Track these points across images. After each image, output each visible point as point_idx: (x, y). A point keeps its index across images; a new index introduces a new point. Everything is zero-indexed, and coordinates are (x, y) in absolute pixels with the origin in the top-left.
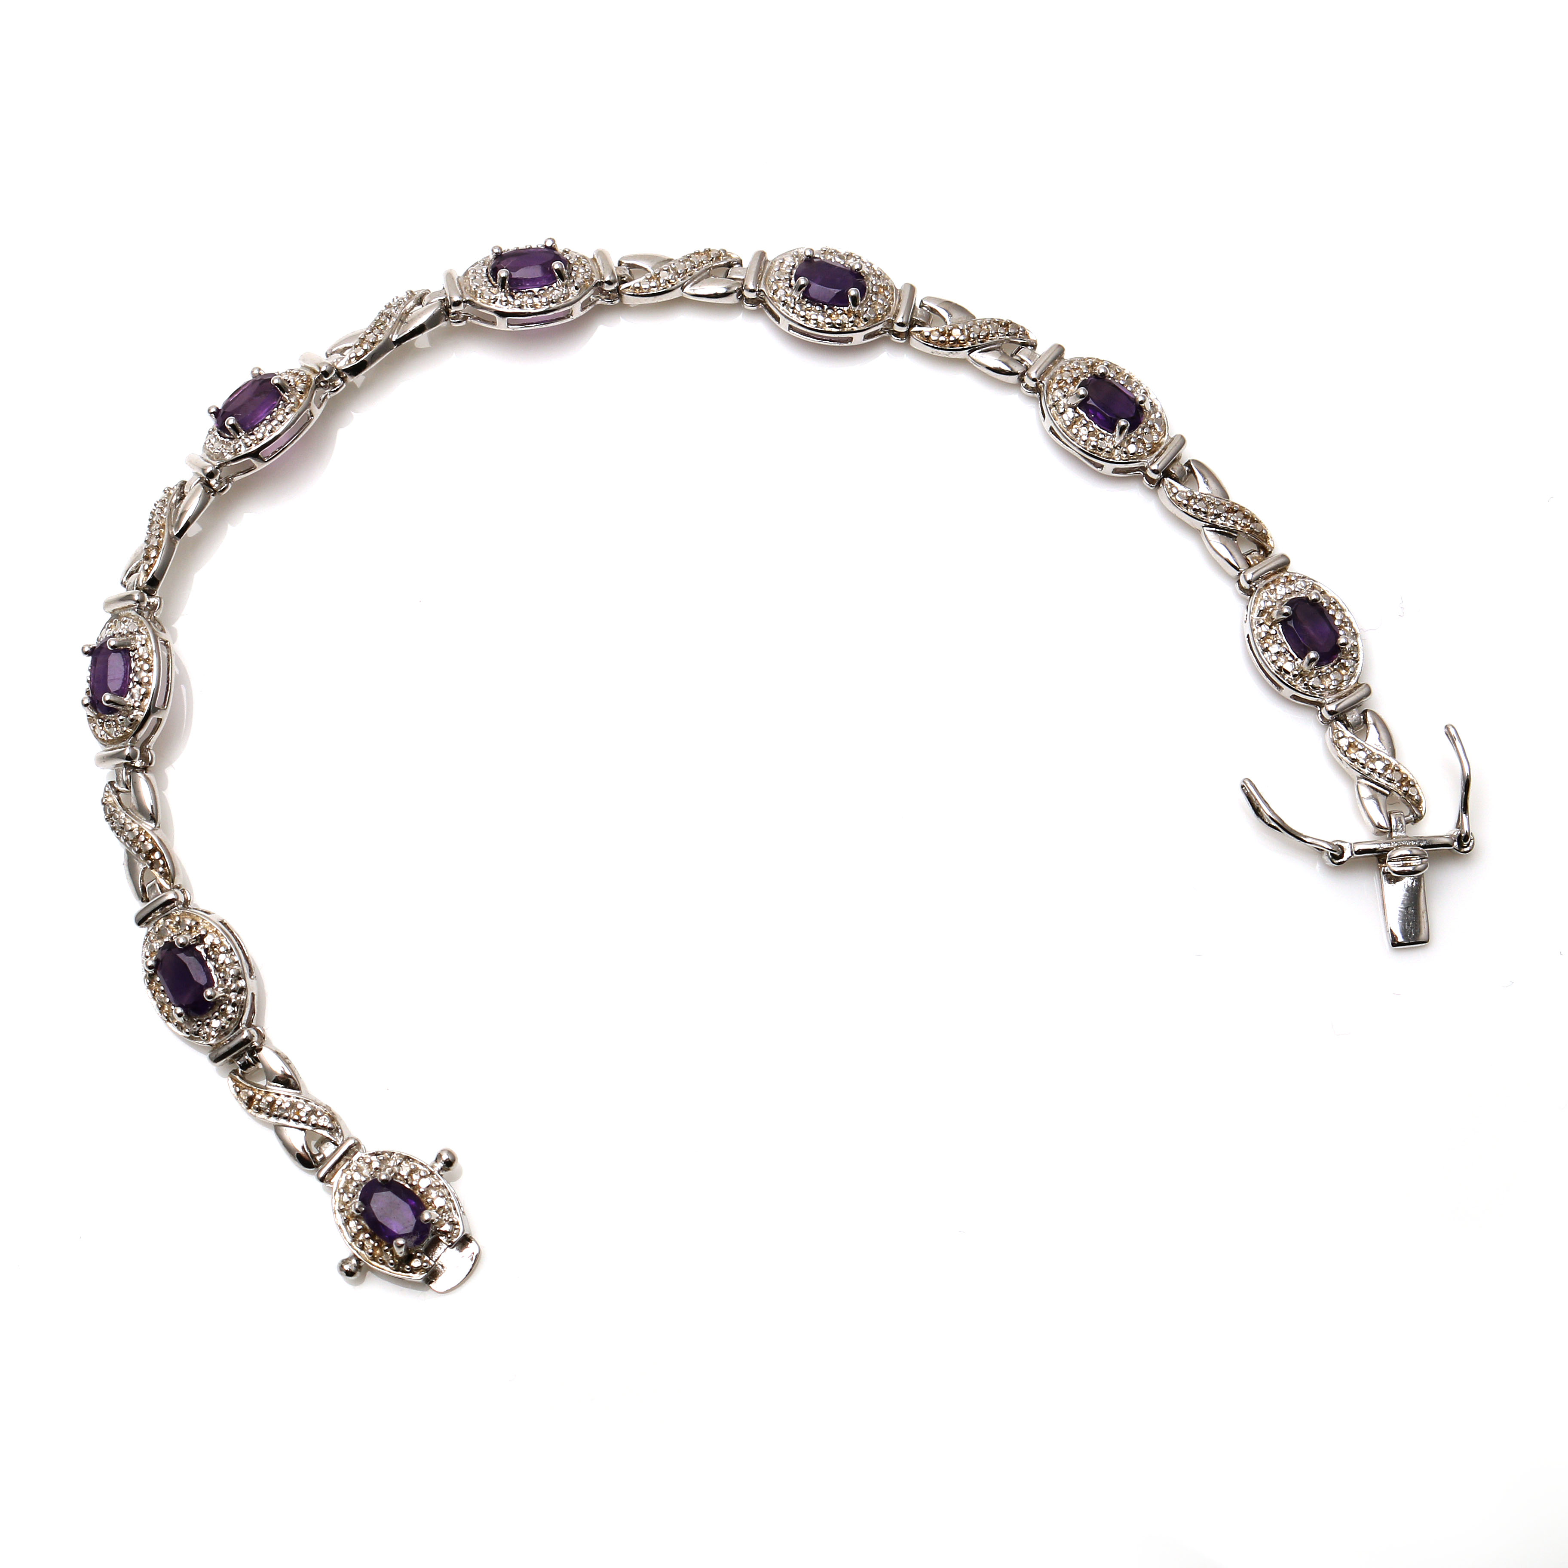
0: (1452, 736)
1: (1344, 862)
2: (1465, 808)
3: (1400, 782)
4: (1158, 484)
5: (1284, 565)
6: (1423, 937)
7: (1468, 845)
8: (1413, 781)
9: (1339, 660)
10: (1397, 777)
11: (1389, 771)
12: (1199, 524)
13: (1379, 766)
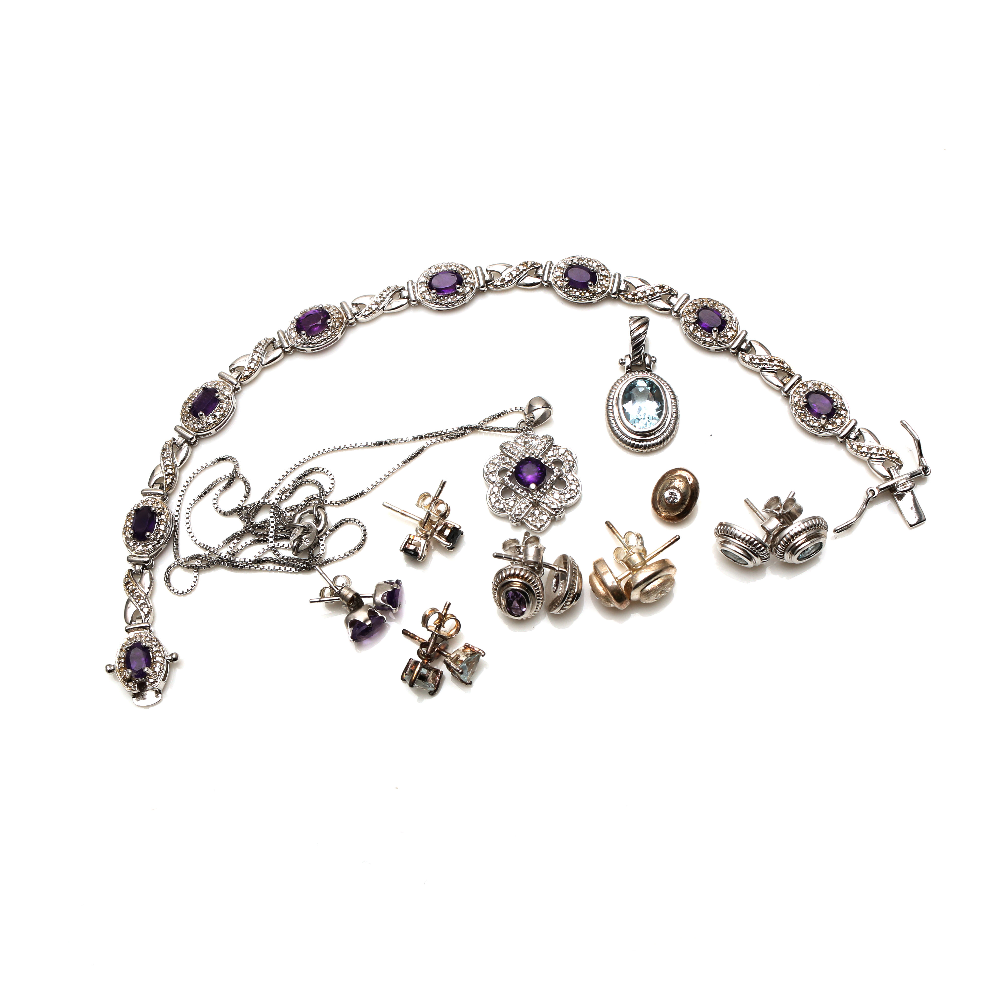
0: (904, 426)
1: (876, 497)
2: (921, 455)
3: (887, 453)
4: (736, 354)
5: (800, 379)
6: (923, 519)
7: (928, 471)
8: (892, 451)
9: (837, 413)
10: (884, 452)
11: (880, 451)
12: (758, 370)
13: (874, 451)
